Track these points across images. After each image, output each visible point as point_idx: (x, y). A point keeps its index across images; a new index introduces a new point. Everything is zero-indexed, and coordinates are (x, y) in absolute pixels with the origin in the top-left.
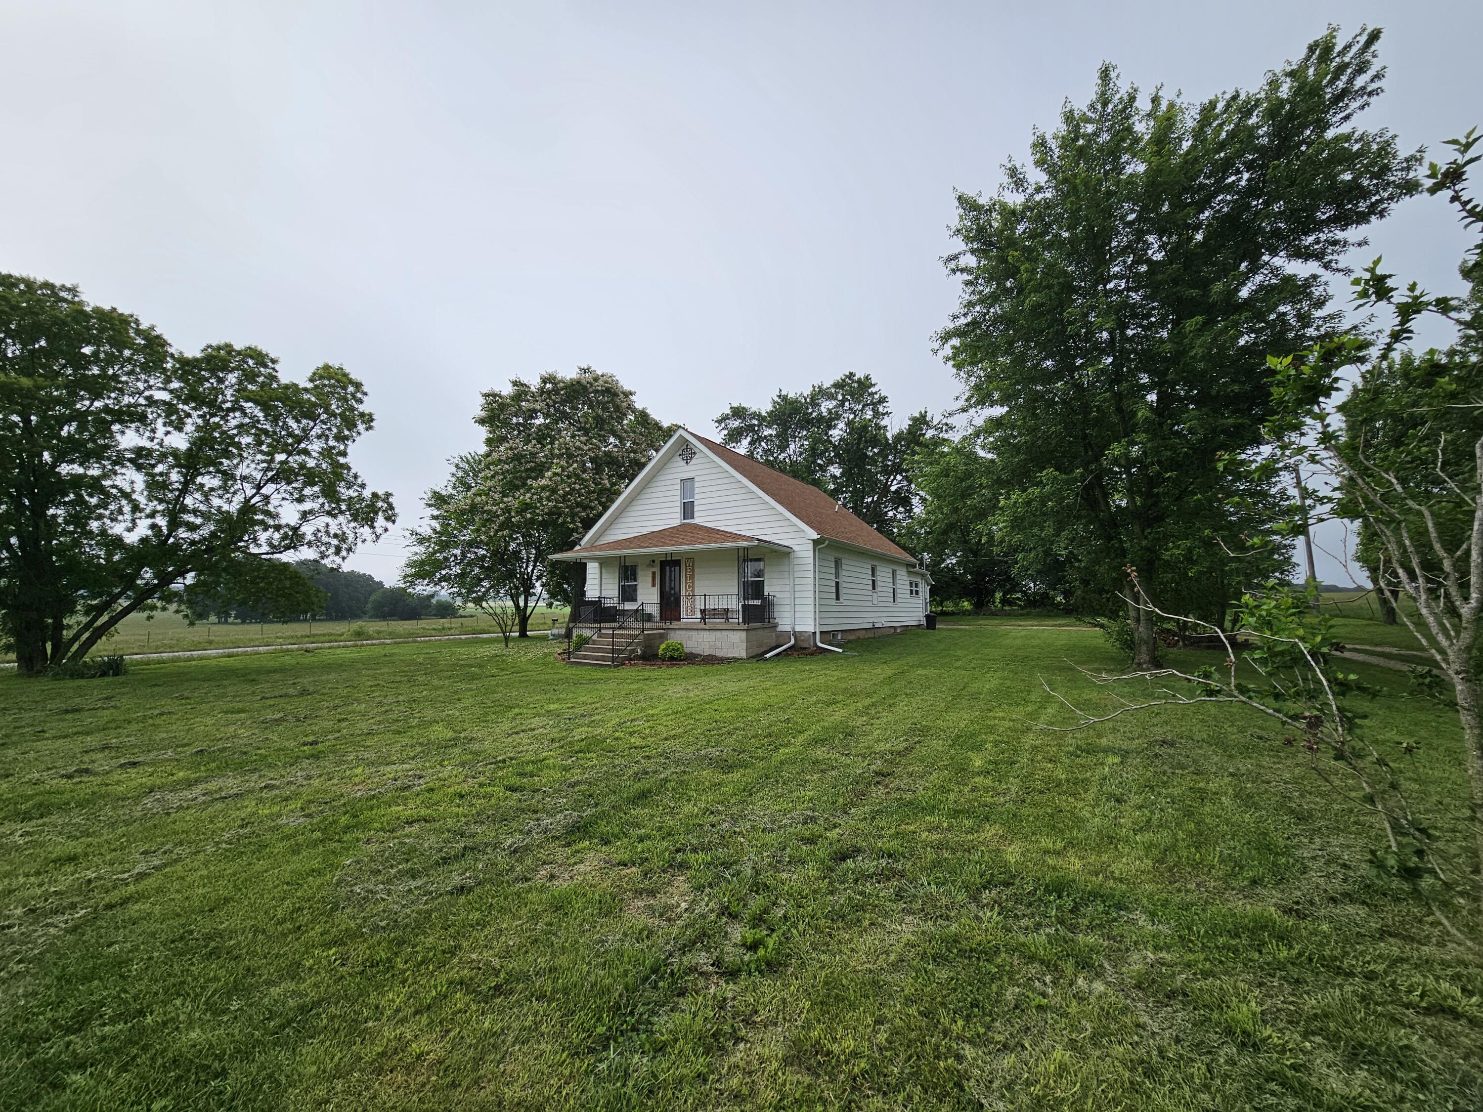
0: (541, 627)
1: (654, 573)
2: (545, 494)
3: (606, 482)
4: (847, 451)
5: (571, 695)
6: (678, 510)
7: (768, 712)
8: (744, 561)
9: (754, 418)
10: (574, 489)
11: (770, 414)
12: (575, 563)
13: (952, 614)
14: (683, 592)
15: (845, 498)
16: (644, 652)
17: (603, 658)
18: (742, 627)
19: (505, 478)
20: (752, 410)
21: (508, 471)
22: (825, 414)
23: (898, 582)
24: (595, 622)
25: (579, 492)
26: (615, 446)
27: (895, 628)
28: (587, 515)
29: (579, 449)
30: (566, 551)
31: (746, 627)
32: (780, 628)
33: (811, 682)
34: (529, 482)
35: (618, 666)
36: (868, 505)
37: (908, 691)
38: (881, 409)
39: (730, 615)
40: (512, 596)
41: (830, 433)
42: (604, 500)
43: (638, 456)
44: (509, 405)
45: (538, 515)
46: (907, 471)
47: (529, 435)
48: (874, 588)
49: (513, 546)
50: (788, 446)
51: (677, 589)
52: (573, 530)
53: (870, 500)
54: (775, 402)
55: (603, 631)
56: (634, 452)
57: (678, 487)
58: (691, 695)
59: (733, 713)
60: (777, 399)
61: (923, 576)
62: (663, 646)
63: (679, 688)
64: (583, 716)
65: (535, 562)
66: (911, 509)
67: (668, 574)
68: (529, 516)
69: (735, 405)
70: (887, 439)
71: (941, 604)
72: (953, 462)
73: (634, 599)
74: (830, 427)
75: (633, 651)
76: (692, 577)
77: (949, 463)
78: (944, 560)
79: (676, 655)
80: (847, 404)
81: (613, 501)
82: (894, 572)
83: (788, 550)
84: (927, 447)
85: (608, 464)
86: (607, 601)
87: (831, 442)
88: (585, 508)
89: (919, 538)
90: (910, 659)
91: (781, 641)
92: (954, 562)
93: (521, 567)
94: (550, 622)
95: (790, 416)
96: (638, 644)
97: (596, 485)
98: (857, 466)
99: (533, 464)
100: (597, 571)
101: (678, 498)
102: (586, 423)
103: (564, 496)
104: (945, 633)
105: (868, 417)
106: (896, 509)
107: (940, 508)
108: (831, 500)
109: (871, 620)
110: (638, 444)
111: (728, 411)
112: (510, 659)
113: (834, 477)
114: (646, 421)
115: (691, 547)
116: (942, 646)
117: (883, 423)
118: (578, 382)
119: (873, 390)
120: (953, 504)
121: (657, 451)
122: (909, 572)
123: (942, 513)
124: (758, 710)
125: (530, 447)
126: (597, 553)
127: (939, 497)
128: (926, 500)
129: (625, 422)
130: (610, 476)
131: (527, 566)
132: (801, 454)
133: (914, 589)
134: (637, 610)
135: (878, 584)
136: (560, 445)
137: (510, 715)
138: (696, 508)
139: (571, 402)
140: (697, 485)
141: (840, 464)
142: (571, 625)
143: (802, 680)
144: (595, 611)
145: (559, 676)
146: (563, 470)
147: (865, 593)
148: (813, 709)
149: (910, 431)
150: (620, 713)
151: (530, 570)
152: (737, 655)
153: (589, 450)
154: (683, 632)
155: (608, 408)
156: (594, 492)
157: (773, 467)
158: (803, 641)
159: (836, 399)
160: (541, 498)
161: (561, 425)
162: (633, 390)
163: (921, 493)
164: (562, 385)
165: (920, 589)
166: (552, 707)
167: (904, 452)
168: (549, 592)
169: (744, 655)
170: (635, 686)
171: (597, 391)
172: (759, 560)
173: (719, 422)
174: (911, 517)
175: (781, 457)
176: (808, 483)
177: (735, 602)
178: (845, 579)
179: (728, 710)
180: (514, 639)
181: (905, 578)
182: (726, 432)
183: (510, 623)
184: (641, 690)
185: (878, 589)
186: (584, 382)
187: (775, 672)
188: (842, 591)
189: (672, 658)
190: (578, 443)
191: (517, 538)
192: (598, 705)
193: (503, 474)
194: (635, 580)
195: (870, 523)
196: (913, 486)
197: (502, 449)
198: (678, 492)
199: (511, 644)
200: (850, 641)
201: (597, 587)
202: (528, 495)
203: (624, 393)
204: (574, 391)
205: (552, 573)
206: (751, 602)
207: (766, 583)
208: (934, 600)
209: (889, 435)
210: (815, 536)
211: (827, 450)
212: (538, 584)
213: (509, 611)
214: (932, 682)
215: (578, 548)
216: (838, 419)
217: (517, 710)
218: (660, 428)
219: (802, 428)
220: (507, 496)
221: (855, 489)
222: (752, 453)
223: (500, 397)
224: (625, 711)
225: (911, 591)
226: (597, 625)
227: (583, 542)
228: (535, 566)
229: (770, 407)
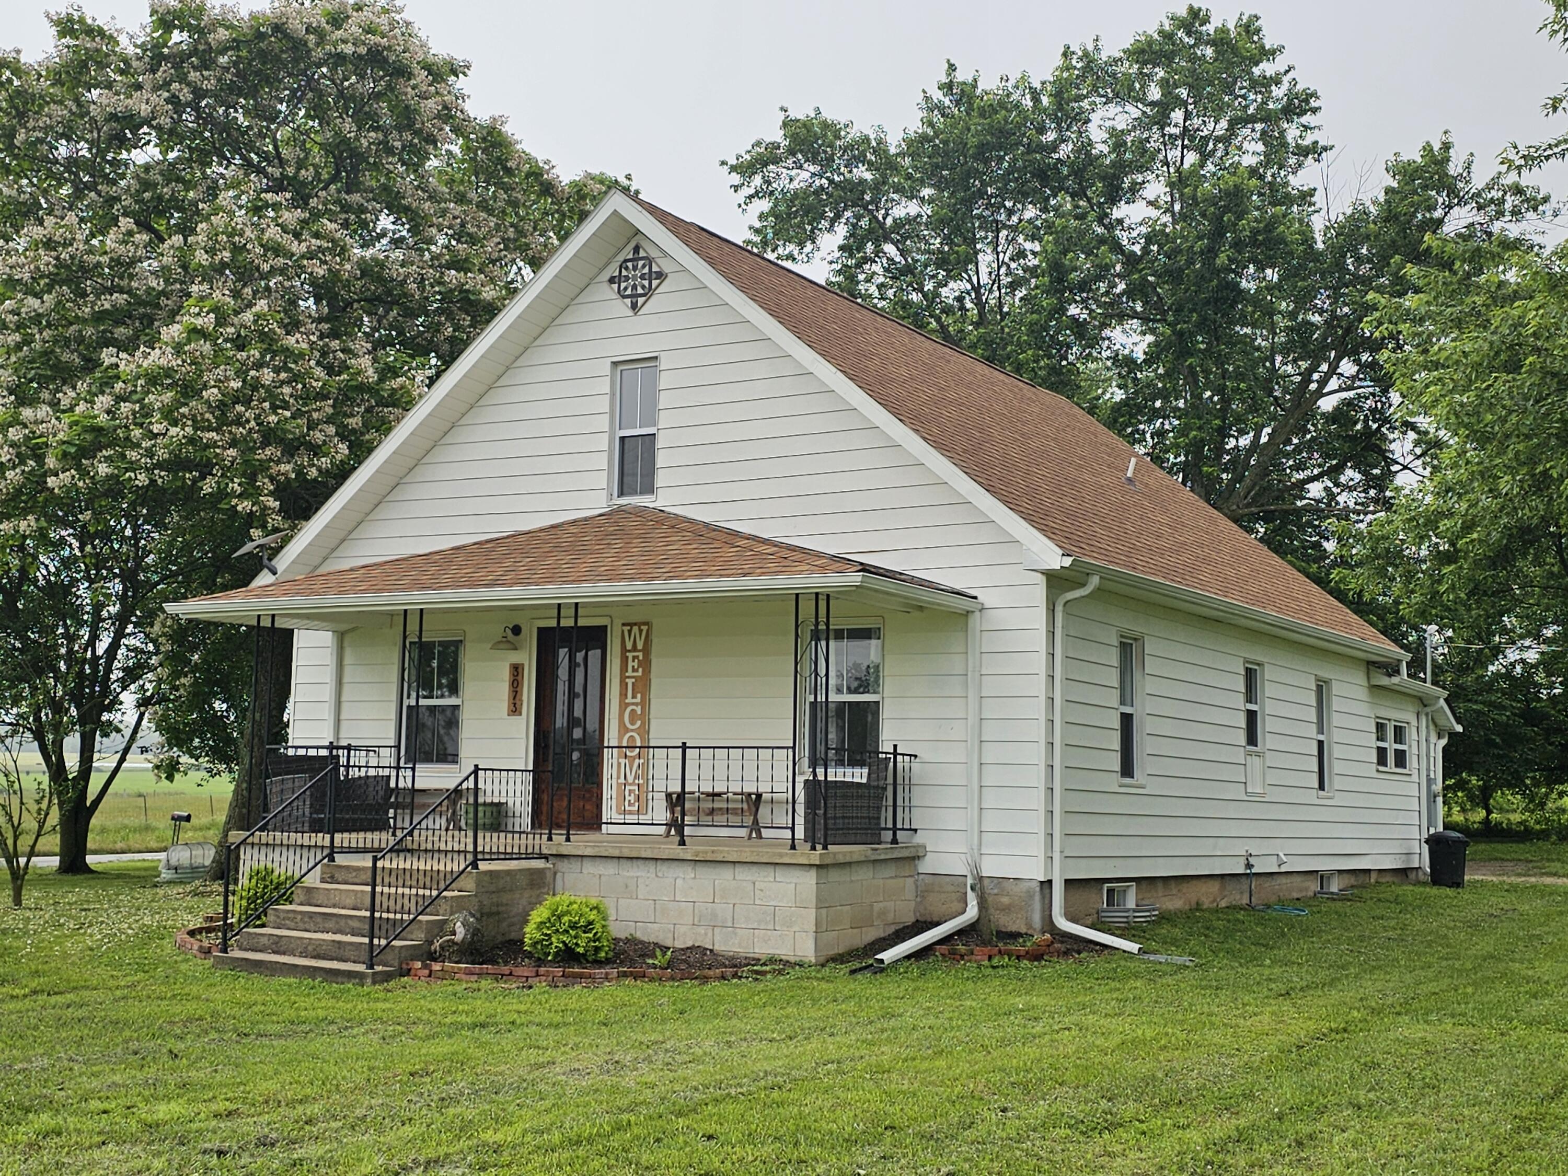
0: (135, 840)
1: (516, 670)
2: (160, 399)
3: (365, 362)
4: (1173, 276)
5: (226, 1074)
6: (602, 461)
7: (886, 1147)
8: (816, 636)
9: (861, 159)
10: (256, 385)
11: (915, 146)
12: (256, 630)
13: (1523, 835)
14: (611, 736)
15: (1160, 434)
16: (475, 933)
17: (338, 952)
18: (805, 854)
19: (28, 341)
20: (854, 133)
21: (37, 319)
22: (1101, 148)
23: (1336, 720)
24: (316, 827)
25: (272, 394)
26: (397, 243)
27: (1323, 877)
28: (300, 472)
29: (277, 250)
30: (225, 588)
31: (815, 857)
32: (927, 866)
33: (1032, 1051)
34: (107, 356)
35: (387, 977)
36: (1238, 463)
37: (1362, 1097)
38: (1292, 133)
39: (764, 811)
40: (39, 736)
41: (1117, 213)
42: (354, 422)
43: (473, 280)
44: (44, 100)
45: (133, 467)
46: (1375, 346)
47: (112, 200)
48: (1252, 739)
49: (48, 563)
50: (972, 258)
51: (592, 725)
52: (250, 520)
53: (1245, 441)
54: (931, 106)
55: (340, 859)
56: (460, 265)
57: (605, 386)
58: (629, 1080)
59: (768, 1150)
60: (937, 95)
61: (1423, 702)
62: (539, 915)
63: (591, 1059)
64: (265, 1143)
65: (122, 619)
66: (1388, 475)
67: (563, 672)
68: (103, 469)
69: (799, 113)
70: (1307, 240)
71: (1483, 799)
72: (1533, 320)
73: (448, 756)
74: (1114, 195)
75: (440, 927)
76: (643, 686)
77: (1519, 324)
78: (1497, 651)
79: (582, 944)
80: (1177, 115)
81: (385, 427)
82: (1322, 689)
83: (963, 604)
84: (1447, 265)
85: (372, 302)
86: (358, 758)
87: (1117, 247)
88: (291, 448)
89: (1409, 576)
90: (1370, 986)
91: (935, 906)
92: (1532, 656)
93: (71, 638)
94: (164, 824)
95: (982, 153)
96: (458, 905)
97: (330, 370)
98: (1202, 327)
99: (120, 299)
100: (328, 657)
101: (604, 423)
102: (301, 164)
103: (222, 406)
104: (1498, 901)
105: (1249, 160)
106: (1334, 472)
107: (1487, 475)
108: (1112, 438)
109: (1241, 849)
110: (473, 240)
111: (777, 135)
112: (27, 946)
113: (1126, 364)
114: (501, 162)
115: (640, 586)
116: (1485, 945)
117: (1298, 181)
118: (278, 28)
119: (1267, 68)
120: (1532, 461)
121: (536, 263)
122: (1375, 689)
123: (1494, 492)
124: (850, 1142)
125: (111, 240)
126: (332, 601)
127: (1482, 439)
128: (1438, 444)
129: (433, 163)
130: (379, 345)
131: (94, 638)
132: (1014, 286)
133: (1390, 745)
134: (457, 792)
135: (1266, 725)
136: (213, 235)
137: (24, 1133)
138: (661, 460)
139: (253, 93)
140: (665, 381)
141: (1144, 319)
142: (236, 836)
143: (1003, 1042)
144: (317, 793)
145: (191, 1007)
146: (221, 321)
147: (1224, 754)
148: (1034, 1143)
149: (1389, 215)
150: (389, 1138)
151: (102, 647)
152: (784, 951)
153: (310, 255)
154: (608, 870)
155: (374, 116)
156: (322, 396)
157: (919, 325)
158: (1007, 909)
159: (1140, 99)
160: (146, 412)
161: (215, 169)
162: (459, 56)
163: (1423, 421)
164: (223, 34)
165: (1411, 747)
166: (163, 1111)
167: (1367, 282)
168: (162, 725)
169: (807, 950)
170: (442, 1047)
171: (339, 59)
172: (865, 634)
173: (745, 169)
174: (1387, 505)
175: (949, 292)
176: (1036, 381)
177: (782, 771)
178: (1150, 706)
179: (750, 1138)
180: (43, 878)
181: (1363, 709)
182: (765, 205)
183: (30, 823)
184: (459, 1062)
185: (1266, 741)
186: (297, 27)
187: (911, 1013)
188: (1142, 746)
189: (568, 956)
190: (273, 232)
191: (62, 541)
192: (315, 1109)
193: (19, 327)
194: (454, 689)
195: (1244, 522)
196: (1395, 397)
197: (21, 243)
198: (604, 405)
199: (30, 896)
200: (1165, 918)
201: (326, 712)
202: (104, 401)
203: (428, 68)
204: (263, 55)
205: (177, 662)
206: (837, 774)
207: (887, 713)
208: (1462, 785)
209: (1318, 223)
210: (1056, 560)
211: (1103, 271)
212: (128, 698)
213: (28, 784)
214: (1446, 1068)
215: (264, 579)
216: (1142, 169)
217: (45, 1120)
218: (548, 189)
219: (1022, 195)
220: (33, 402)
221: (1196, 408)
222: (852, 280)
223: (17, 71)
224: (408, 1131)
225: (1382, 754)
226: (323, 839)
227: (283, 562)
228: (120, 635)
229: (914, 124)
